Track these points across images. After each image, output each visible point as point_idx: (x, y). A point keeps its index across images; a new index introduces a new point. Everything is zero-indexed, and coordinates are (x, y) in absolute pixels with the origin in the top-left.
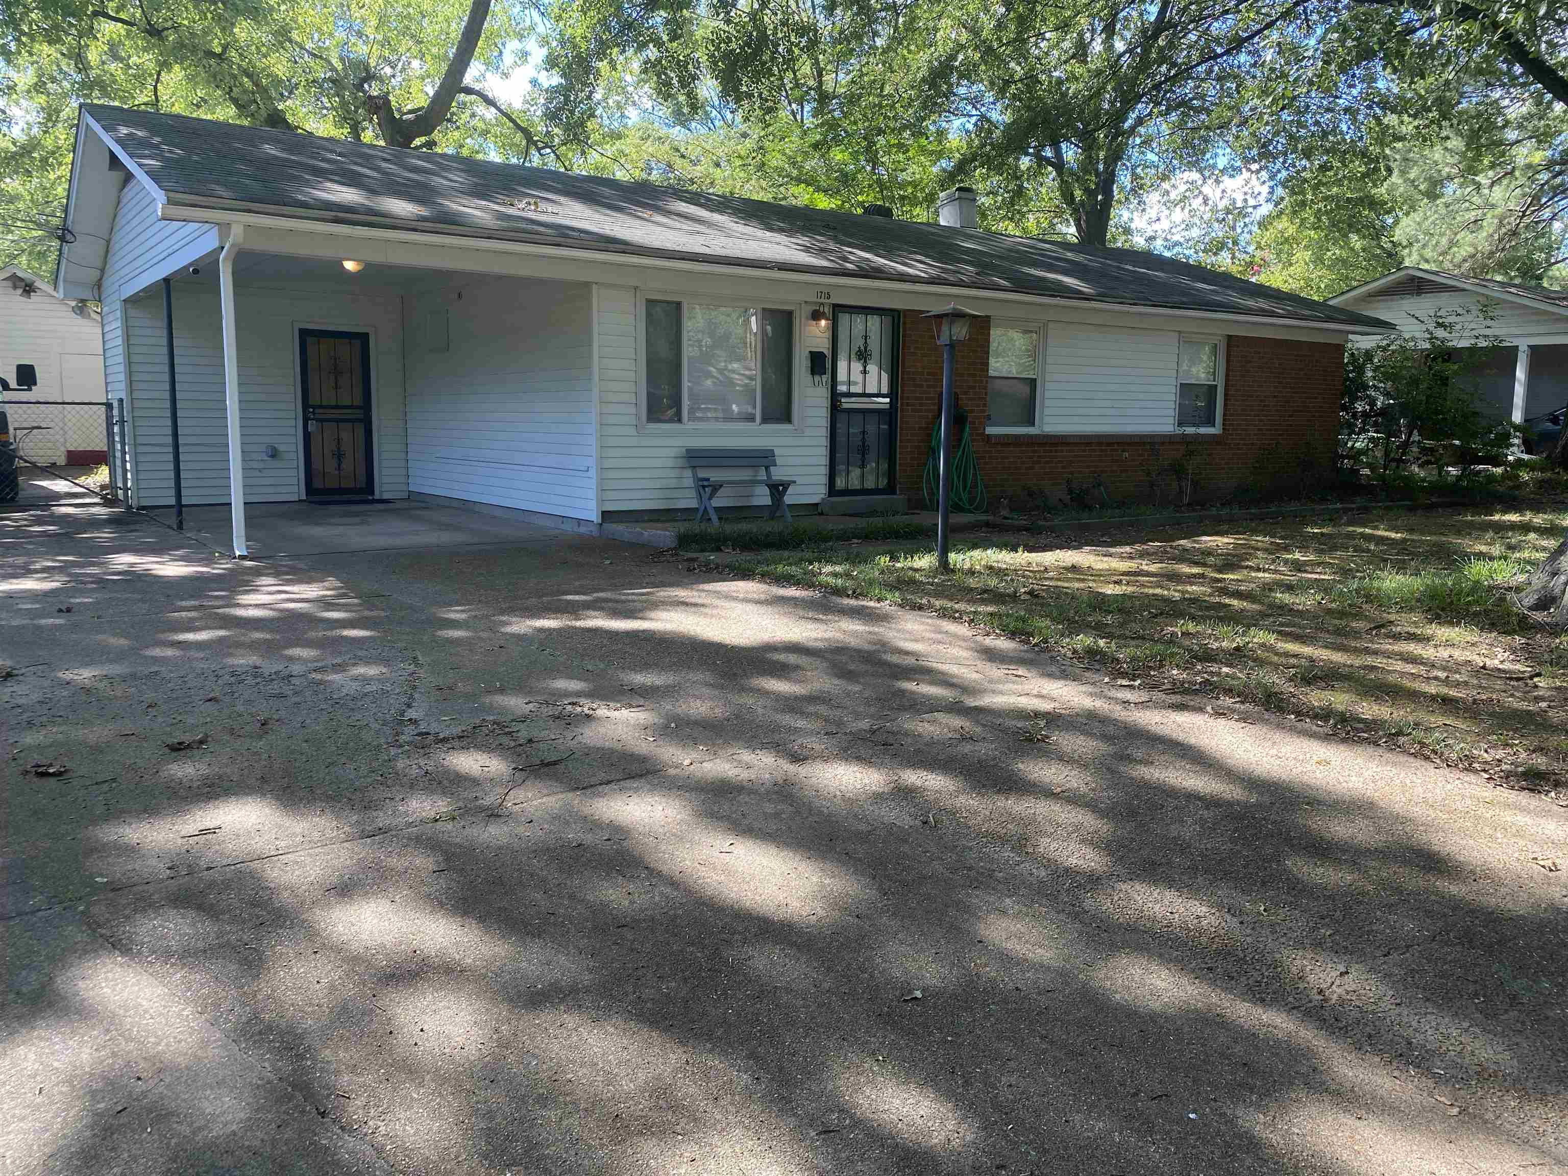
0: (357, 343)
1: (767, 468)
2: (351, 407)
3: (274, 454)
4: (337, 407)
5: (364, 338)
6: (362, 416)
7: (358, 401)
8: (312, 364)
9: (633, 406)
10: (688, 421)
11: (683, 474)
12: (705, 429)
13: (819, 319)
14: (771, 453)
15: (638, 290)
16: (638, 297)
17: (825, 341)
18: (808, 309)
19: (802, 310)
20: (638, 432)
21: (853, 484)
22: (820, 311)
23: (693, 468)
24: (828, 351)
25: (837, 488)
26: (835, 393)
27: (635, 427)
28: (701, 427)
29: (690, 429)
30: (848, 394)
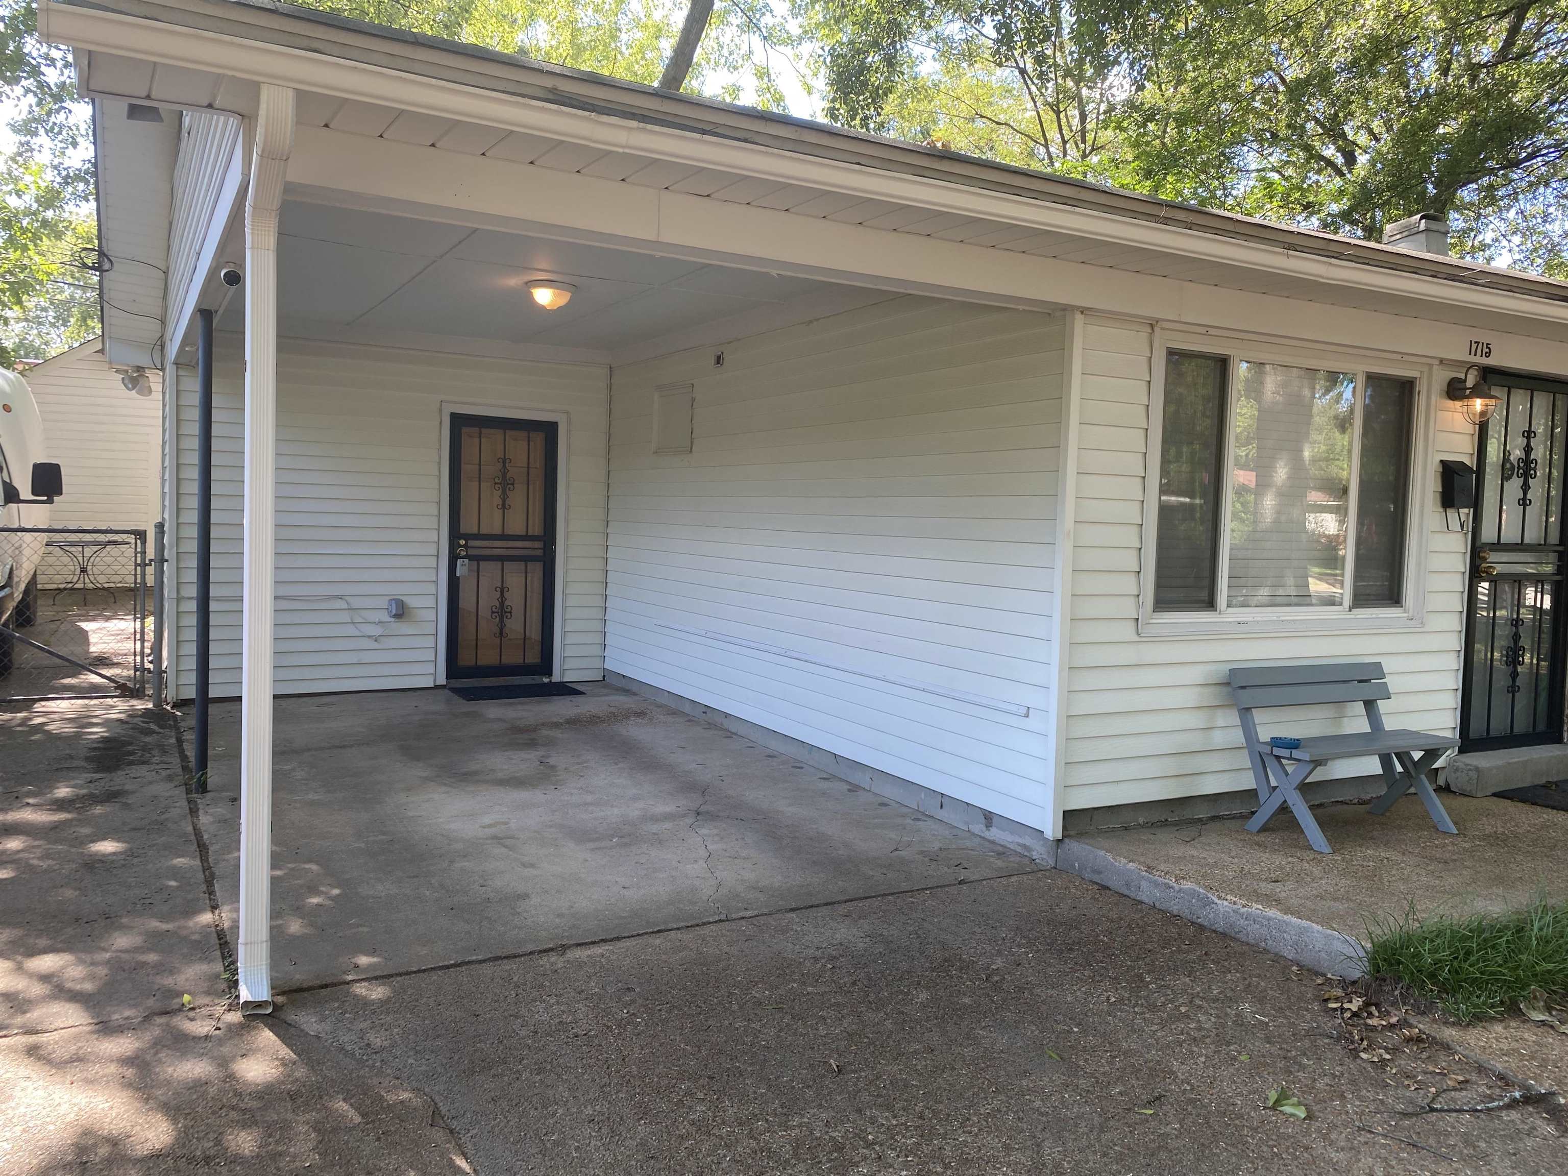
0: (539, 439)
1: (1370, 705)
2: (526, 537)
3: (401, 611)
4: (503, 537)
5: (549, 430)
6: (539, 553)
7: (536, 528)
8: (468, 468)
9: (1133, 578)
10: (1228, 606)
11: (1220, 722)
12: (1258, 622)
13: (1468, 397)
14: (1377, 669)
15: (1156, 329)
16: (1156, 345)
17: (1468, 439)
18: (1442, 376)
19: (1434, 377)
20: (1138, 634)
21: (1499, 725)
22: (1465, 381)
23: (1245, 712)
24: (1470, 461)
25: (1473, 735)
26: (1478, 544)
27: (1132, 624)
28: (1251, 619)
29: (1230, 622)
30: (1498, 546)
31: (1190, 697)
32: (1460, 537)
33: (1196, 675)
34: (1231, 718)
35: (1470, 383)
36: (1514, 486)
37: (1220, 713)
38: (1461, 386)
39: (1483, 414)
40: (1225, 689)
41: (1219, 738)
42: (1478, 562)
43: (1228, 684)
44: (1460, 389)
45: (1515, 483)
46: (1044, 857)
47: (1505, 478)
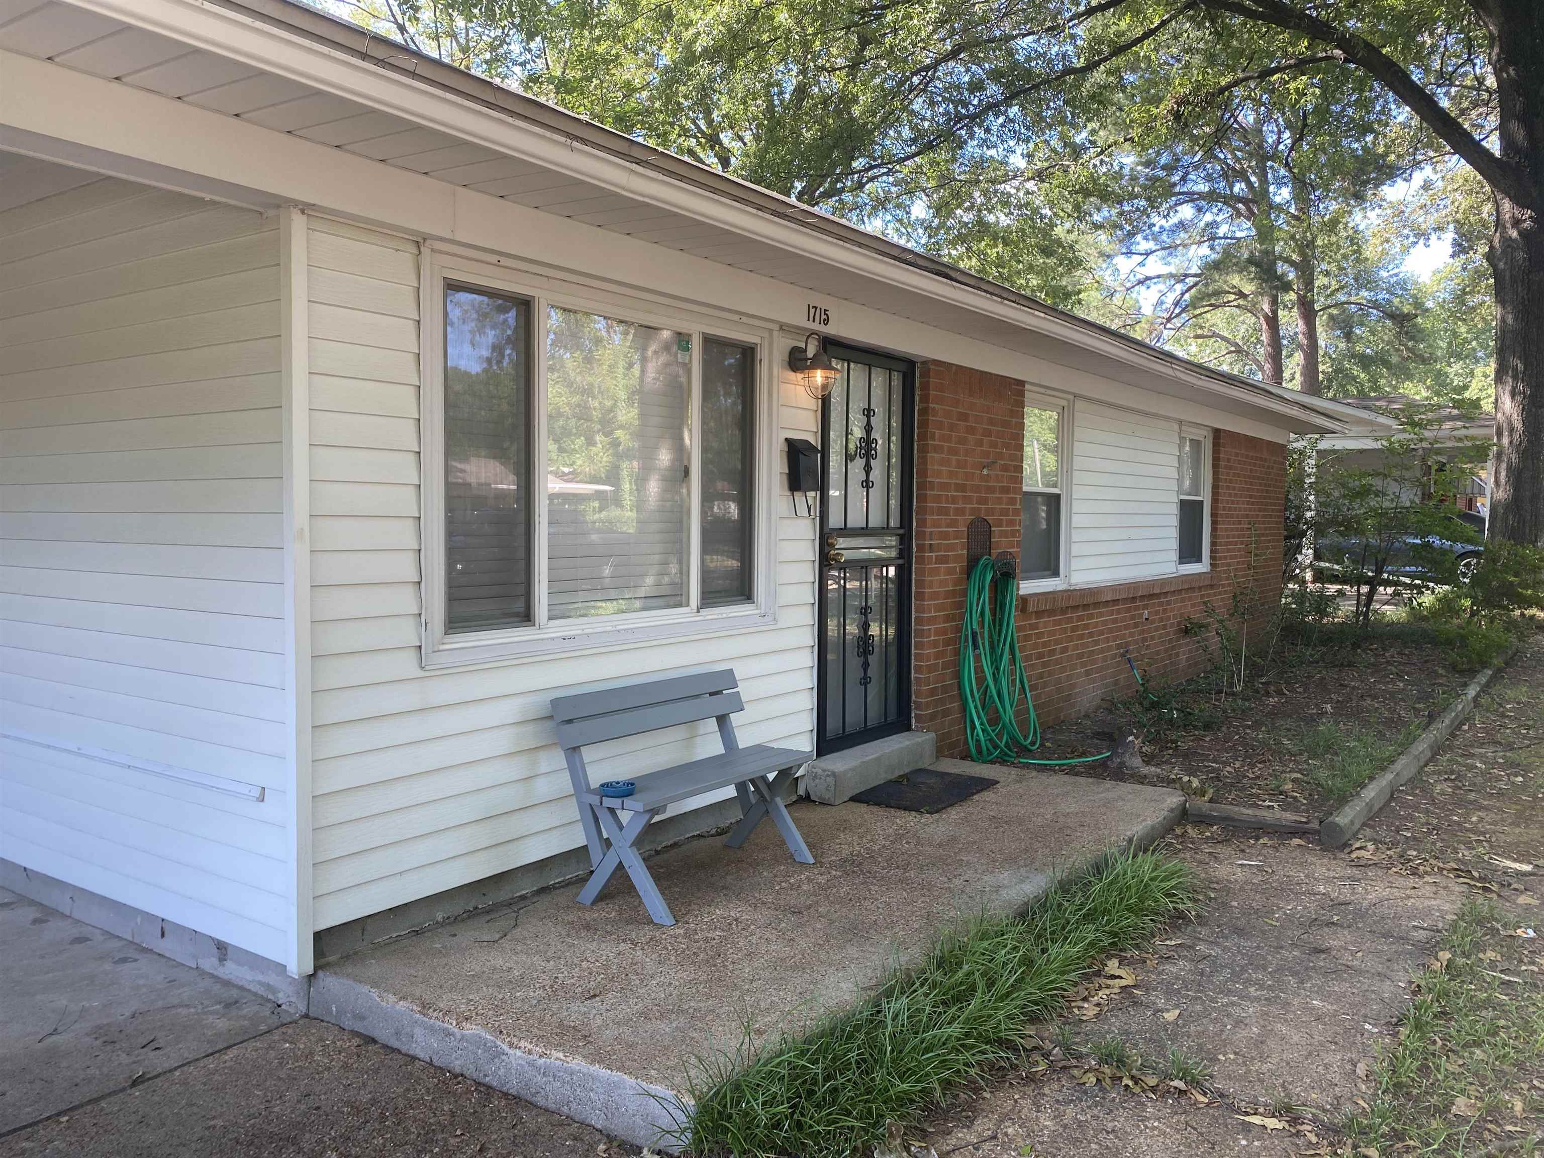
1: (722, 720)
9: (410, 590)
10: (550, 618)
11: (544, 767)
12: (588, 635)
13: (810, 368)
14: (729, 677)
15: (425, 251)
16: (426, 272)
17: (811, 415)
18: (783, 345)
19: (775, 345)
20: (422, 668)
21: (854, 718)
22: (805, 351)
23: (573, 751)
24: (814, 440)
25: (829, 735)
26: (826, 530)
27: (412, 655)
28: (579, 632)
29: (553, 639)
30: (845, 531)
31: (503, 742)
32: (808, 522)
33: (509, 711)
34: (556, 760)
35: (811, 353)
36: (857, 467)
37: (543, 756)
38: (802, 356)
39: (825, 387)
40: (549, 724)
41: (544, 788)
42: (827, 549)
43: (551, 717)
44: (801, 360)
45: (858, 465)
46: (293, 1000)
47: (849, 458)
